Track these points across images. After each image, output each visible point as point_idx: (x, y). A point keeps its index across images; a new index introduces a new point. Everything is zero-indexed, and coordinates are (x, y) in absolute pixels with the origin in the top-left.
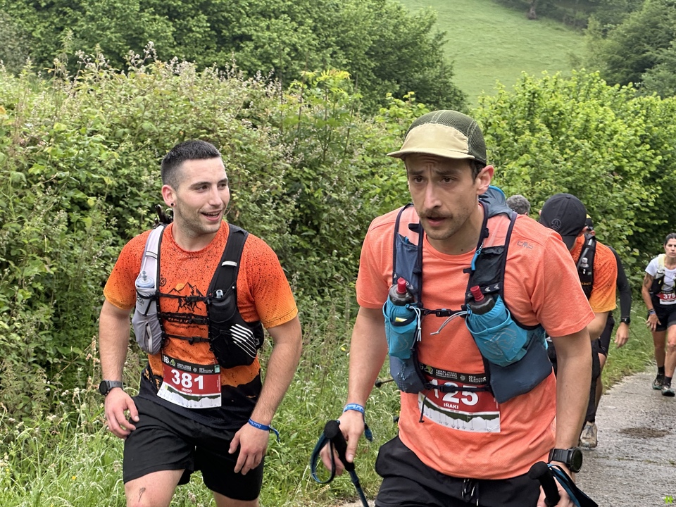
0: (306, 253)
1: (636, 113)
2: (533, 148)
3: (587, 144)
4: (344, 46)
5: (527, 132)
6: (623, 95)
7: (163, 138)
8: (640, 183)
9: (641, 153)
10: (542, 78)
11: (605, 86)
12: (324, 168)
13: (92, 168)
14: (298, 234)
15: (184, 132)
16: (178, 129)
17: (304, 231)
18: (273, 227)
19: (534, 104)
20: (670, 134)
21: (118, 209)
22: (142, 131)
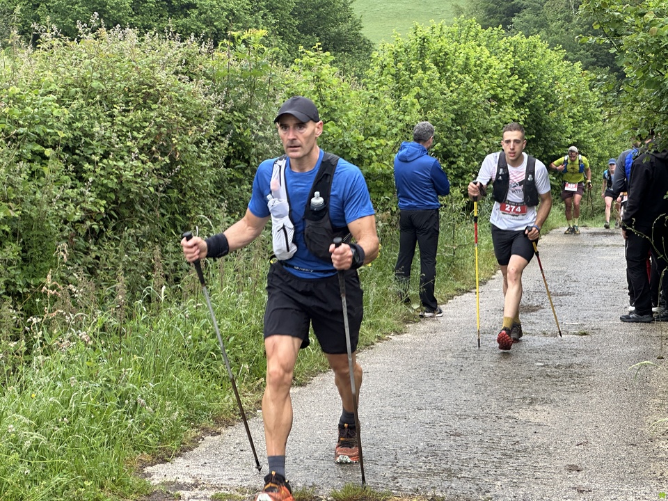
0: (240, 182)
1: (506, 50)
2: (425, 84)
3: (468, 78)
4: (272, 9)
5: (420, 71)
6: (496, 36)
7: (110, 94)
8: (512, 106)
9: (511, 82)
10: (429, 26)
11: (480, 30)
12: (251, 111)
13: (49, 124)
14: (233, 167)
15: (129, 88)
16: (123, 86)
17: (237, 165)
18: (210, 163)
19: (425, 48)
20: (534, 66)
21: (75, 157)
22: (92, 89)
